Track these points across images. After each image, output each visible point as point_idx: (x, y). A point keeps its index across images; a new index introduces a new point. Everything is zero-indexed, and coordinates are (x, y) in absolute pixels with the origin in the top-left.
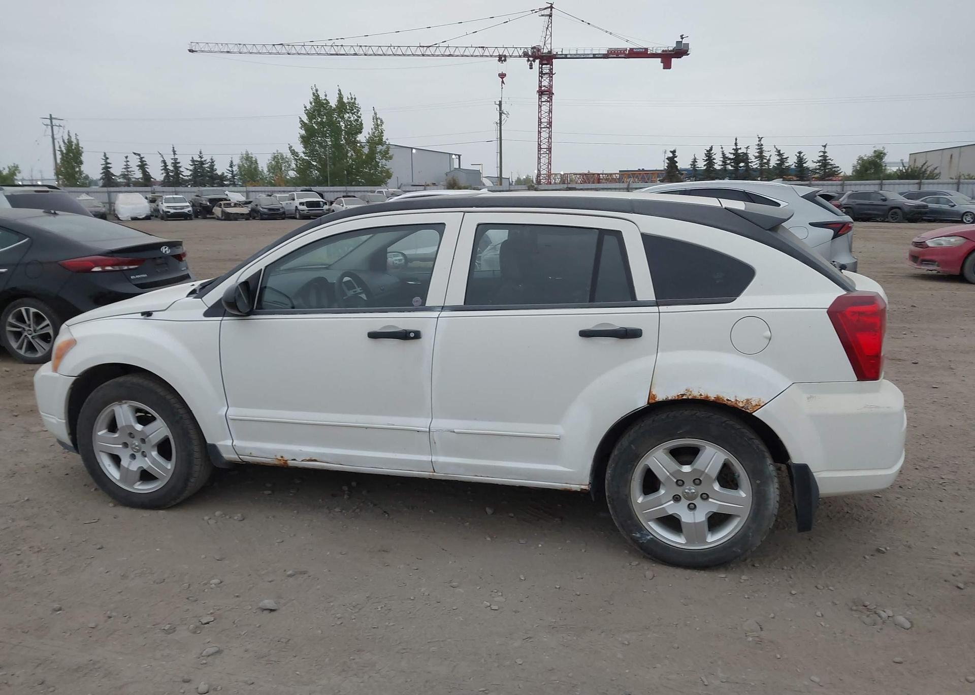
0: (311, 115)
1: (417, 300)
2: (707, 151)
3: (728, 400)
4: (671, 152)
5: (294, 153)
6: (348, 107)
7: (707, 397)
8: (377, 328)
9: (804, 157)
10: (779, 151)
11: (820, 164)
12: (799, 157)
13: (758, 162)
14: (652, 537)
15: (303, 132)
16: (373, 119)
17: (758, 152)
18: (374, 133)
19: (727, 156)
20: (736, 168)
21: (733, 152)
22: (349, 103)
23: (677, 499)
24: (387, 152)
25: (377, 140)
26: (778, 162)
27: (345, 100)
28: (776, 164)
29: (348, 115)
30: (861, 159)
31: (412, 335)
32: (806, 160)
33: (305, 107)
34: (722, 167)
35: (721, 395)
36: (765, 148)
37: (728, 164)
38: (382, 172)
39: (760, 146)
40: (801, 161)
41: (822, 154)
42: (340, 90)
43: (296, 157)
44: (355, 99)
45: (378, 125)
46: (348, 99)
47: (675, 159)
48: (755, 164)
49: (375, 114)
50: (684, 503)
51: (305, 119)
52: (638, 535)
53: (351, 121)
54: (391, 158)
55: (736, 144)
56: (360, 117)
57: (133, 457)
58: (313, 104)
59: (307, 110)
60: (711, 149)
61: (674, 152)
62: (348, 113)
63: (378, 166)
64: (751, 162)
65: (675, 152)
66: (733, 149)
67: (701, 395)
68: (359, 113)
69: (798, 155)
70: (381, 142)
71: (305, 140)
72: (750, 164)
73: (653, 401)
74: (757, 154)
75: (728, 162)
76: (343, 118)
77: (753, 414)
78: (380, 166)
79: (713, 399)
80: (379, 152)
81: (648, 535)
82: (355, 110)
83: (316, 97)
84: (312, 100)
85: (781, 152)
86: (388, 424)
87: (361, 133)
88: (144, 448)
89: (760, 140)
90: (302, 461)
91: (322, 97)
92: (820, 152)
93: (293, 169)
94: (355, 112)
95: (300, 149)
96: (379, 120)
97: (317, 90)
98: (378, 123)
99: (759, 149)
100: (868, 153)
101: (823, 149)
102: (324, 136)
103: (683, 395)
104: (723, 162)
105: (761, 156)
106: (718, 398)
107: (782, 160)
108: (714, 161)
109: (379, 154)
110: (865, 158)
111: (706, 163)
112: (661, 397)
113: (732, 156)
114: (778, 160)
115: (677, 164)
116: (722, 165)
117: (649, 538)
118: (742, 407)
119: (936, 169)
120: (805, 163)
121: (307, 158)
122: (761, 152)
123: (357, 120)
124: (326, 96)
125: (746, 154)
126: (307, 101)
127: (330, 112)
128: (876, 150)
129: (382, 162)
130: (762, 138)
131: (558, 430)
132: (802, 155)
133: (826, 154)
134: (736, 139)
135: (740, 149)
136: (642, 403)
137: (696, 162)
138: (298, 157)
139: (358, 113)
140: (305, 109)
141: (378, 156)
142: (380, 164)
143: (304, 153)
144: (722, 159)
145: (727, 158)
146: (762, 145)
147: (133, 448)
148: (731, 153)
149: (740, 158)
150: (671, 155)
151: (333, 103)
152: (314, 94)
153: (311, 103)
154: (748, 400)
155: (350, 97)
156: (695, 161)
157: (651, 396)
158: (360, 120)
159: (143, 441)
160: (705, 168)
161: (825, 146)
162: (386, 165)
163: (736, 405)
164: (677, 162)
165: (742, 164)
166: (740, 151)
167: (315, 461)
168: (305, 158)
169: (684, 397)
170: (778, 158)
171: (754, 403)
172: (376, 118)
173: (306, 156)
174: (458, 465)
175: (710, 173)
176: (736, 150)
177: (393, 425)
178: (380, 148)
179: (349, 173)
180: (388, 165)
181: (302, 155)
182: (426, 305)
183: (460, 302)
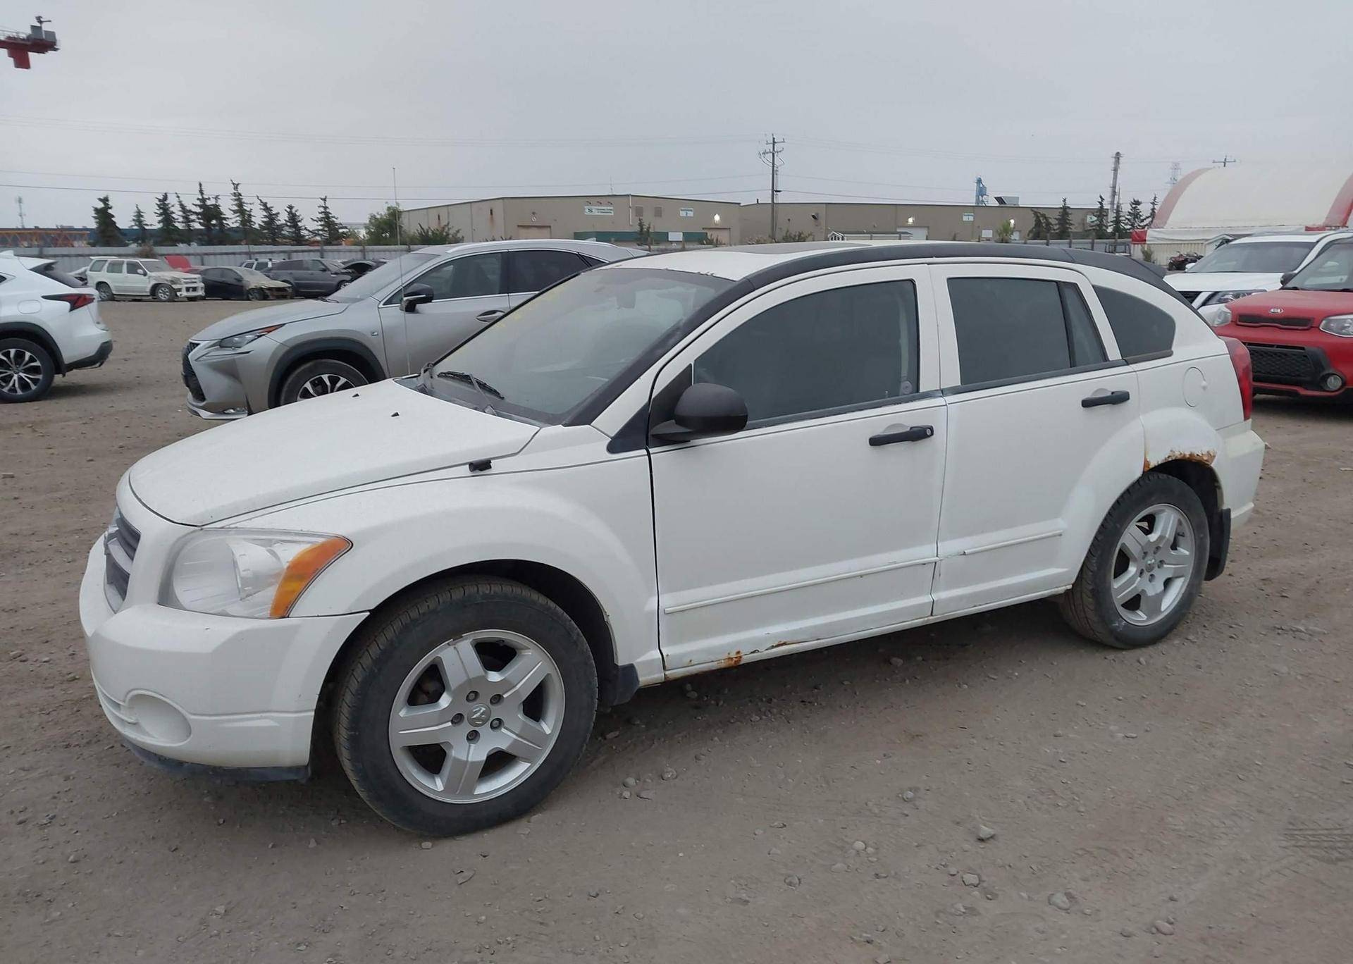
1: (906, 385)
2: (160, 200)
3: (1198, 455)
4: (100, 200)
7: (1184, 456)
8: (880, 431)
9: (297, 214)
10: (265, 205)
11: (322, 223)
12: (290, 213)
13: (238, 218)
14: (1124, 623)
17: (236, 205)
19: (188, 208)
20: (208, 227)
21: (198, 203)
23: (1142, 573)
26: (265, 220)
28: (263, 222)
30: (373, 217)
32: (301, 217)
34: (184, 224)
35: (1193, 451)
36: (245, 200)
37: (193, 221)
39: (238, 197)
40: (294, 219)
41: (322, 210)
47: (110, 211)
48: (233, 221)
50: (1147, 576)
52: (1117, 624)
55: (201, 192)
57: (473, 737)
60: (165, 197)
61: (105, 200)
64: (225, 219)
65: (108, 200)
66: (198, 199)
67: (1181, 454)
69: (288, 210)
72: (224, 222)
73: (1147, 469)
74: (236, 208)
75: (193, 217)
77: (1209, 465)
85: (268, 206)
86: (890, 564)
88: (497, 711)
89: (236, 186)
92: (319, 207)
99: (236, 200)
100: (381, 211)
101: (322, 203)
103: (1169, 457)
104: (183, 217)
105: (241, 210)
106: (1191, 455)
107: (271, 217)
108: (173, 215)
110: (378, 217)
111: (160, 218)
112: (1153, 464)
113: (198, 210)
114: (266, 217)
115: (113, 219)
116: (183, 222)
118: (1205, 460)
119: (458, 231)
120: (300, 221)
122: (240, 205)
125: (216, 207)
128: (389, 206)
130: (238, 185)
131: (1059, 524)
132: (293, 211)
133: (328, 210)
134: (200, 185)
135: (209, 199)
136: (1138, 473)
137: (142, 216)
144: (181, 213)
145: (190, 211)
146: (240, 194)
147: (472, 722)
148: (196, 205)
149: (210, 213)
150: (101, 205)
154: (1208, 453)
156: (139, 215)
157: (1146, 463)
159: (497, 699)
160: (160, 226)
161: (324, 200)
163: (1201, 460)
164: (113, 216)
165: (214, 222)
166: (208, 203)
167: (784, 644)
169: (1170, 460)
170: (265, 214)
171: (1211, 455)
174: (961, 598)
175: (169, 234)
176: (203, 200)
177: (895, 563)
182: (921, 391)
183: (957, 382)
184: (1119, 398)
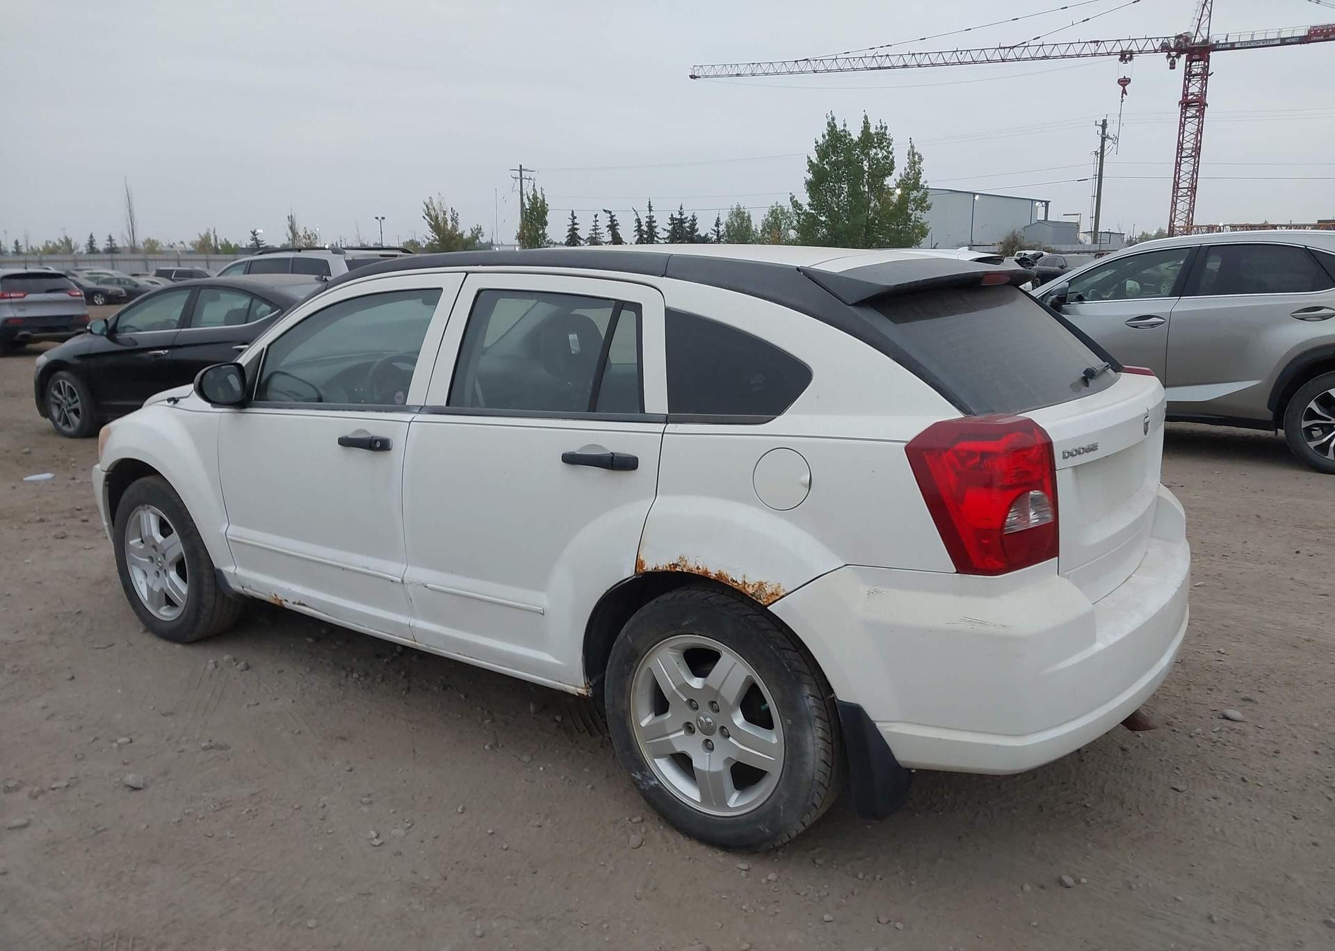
0: (823, 152)
1: (399, 395)
3: (733, 581)
5: (796, 205)
6: (876, 140)
7: (706, 572)
14: (656, 783)
15: (810, 176)
16: (909, 155)
18: (908, 174)
22: (877, 134)
23: (689, 728)
24: (923, 200)
25: (912, 183)
27: (873, 130)
29: (874, 150)
31: (378, 445)
33: (817, 142)
35: (724, 572)
38: (914, 227)
42: (866, 117)
43: (798, 211)
44: (886, 128)
45: (915, 163)
46: (876, 128)
49: (912, 147)
50: (700, 737)
51: (815, 157)
52: (639, 777)
53: (878, 159)
54: (929, 208)
56: (891, 153)
57: (157, 575)
58: (827, 138)
59: (818, 146)
62: (875, 148)
63: (910, 220)
67: (698, 568)
68: (891, 147)
70: (916, 186)
71: (812, 187)
73: (641, 571)
76: (867, 155)
77: (768, 608)
78: (913, 219)
79: (714, 576)
80: (913, 200)
81: (652, 779)
82: (885, 144)
83: (832, 126)
84: (825, 132)
86: (364, 567)
87: (891, 174)
88: (165, 565)
90: (294, 603)
91: (840, 127)
93: (794, 228)
94: (884, 146)
95: (804, 199)
96: (917, 156)
97: (833, 119)
98: (915, 159)
102: (840, 181)
103: (676, 565)
106: (720, 575)
109: (912, 203)
112: (649, 566)
117: (652, 783)
118: (753, 595)
121: (813, 212)
123: (886, 158)
124: (845, 125)
126: (819, 132)
127: (852, 146)
129: (915, 214)
131: (540, 600)
136: (628, 572)
138: (801, 210)
139: (888, 148)
140: (816, 145)
141: (911, 206)
142: (913, 217)
143: (809, 205)
147: (156, 564)
151: (856, 135)
152: (829, 124)
153: (824, 136)
154: (761, 584)
155: (879, 127)
157: (639, 563)
158: (891, 157)
159: (164, 556)
162: (921, 219)
163: (743, 591)
167: (304, 605)
168: (811, 211)
169: (677, 569)
171: (769, 590)
172: (912, 153)
173: (811, 209)
177: (368, 568)
178: (914, 194)
179: (869, 231)
180: (925, 217)
181: (806, 208)
182: (407, 404)
183: (442, 402)
184: (624, 464)
